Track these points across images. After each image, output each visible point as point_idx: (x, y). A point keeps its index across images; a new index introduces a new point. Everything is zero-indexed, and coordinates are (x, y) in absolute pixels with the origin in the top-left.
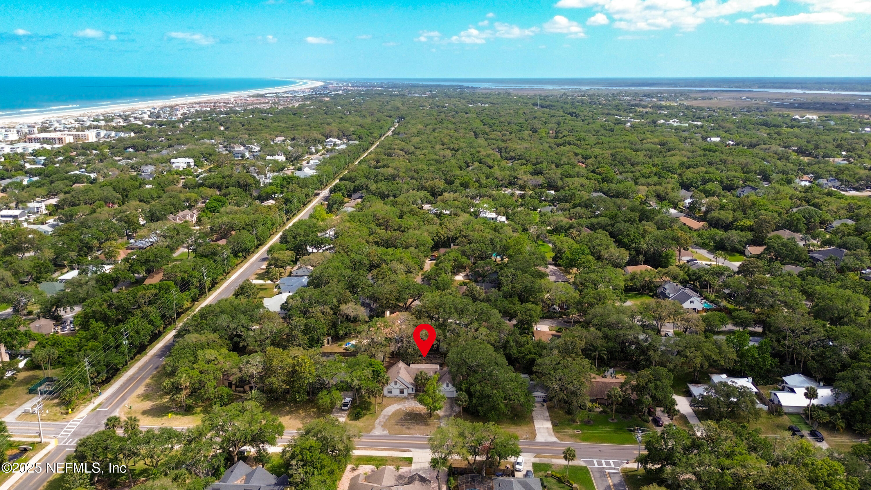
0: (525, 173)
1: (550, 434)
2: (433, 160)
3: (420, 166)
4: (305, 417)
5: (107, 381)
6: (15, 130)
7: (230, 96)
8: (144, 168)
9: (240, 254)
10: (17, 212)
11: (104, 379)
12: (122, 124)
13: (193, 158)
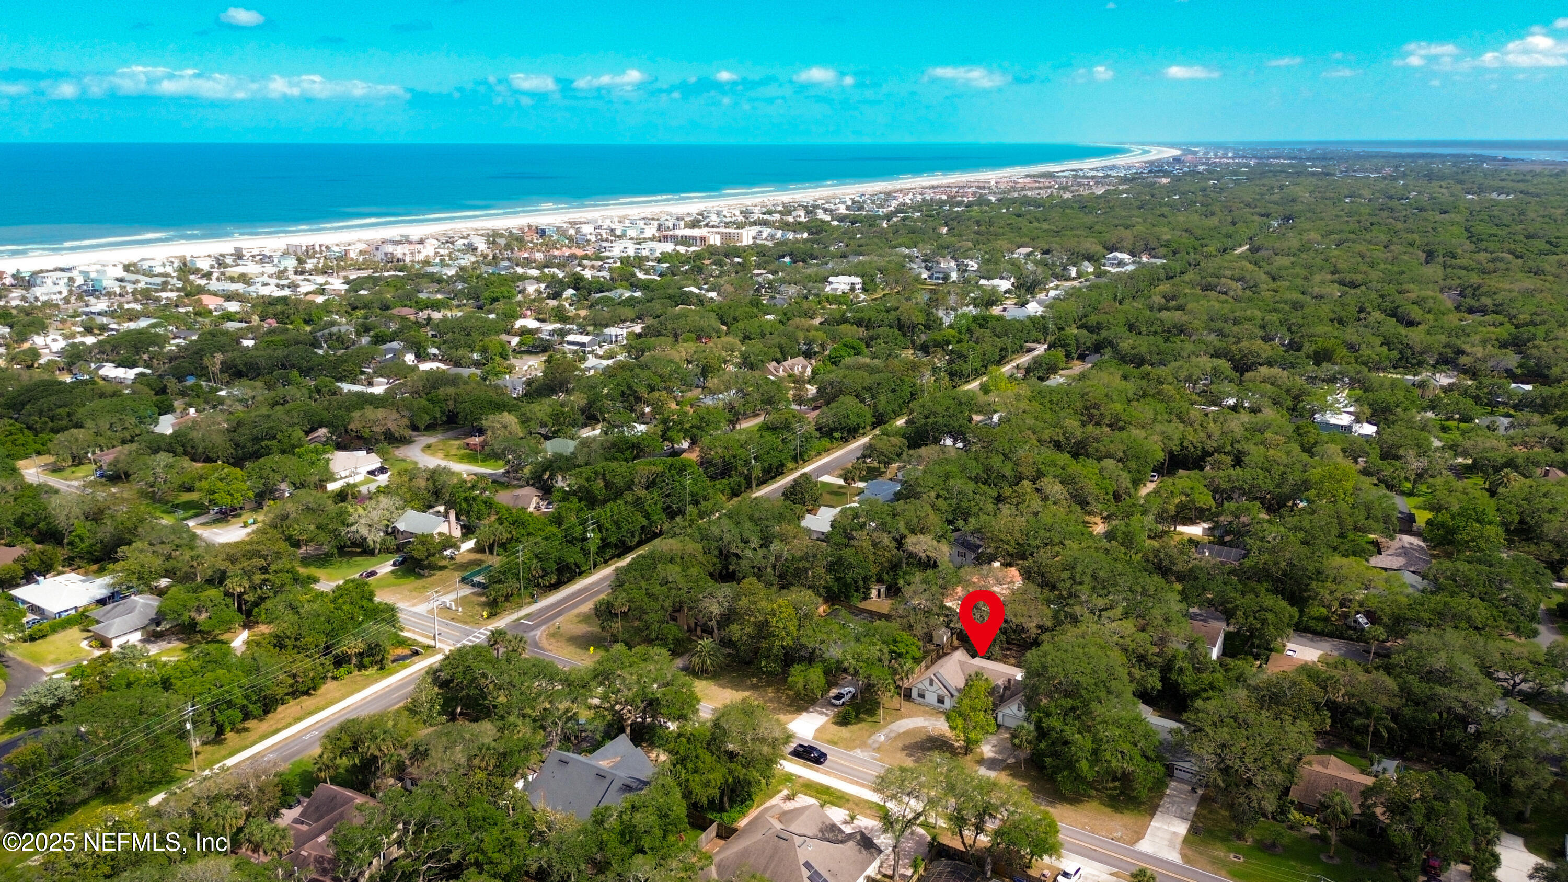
0: (1484, 342)
1: (1171, 844)
2: (1286, 302)
3: (1249, 312)
4: (771, 700)
5: (555, 586)
6: (656, 223)
7: (990, 176)
8: (783, 288)
9: (837, 435)
10: (585, 339)
11: (553, 581)
12: (803, 219)
13: (862, 276)
